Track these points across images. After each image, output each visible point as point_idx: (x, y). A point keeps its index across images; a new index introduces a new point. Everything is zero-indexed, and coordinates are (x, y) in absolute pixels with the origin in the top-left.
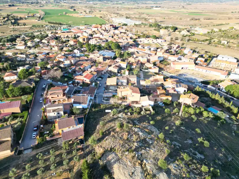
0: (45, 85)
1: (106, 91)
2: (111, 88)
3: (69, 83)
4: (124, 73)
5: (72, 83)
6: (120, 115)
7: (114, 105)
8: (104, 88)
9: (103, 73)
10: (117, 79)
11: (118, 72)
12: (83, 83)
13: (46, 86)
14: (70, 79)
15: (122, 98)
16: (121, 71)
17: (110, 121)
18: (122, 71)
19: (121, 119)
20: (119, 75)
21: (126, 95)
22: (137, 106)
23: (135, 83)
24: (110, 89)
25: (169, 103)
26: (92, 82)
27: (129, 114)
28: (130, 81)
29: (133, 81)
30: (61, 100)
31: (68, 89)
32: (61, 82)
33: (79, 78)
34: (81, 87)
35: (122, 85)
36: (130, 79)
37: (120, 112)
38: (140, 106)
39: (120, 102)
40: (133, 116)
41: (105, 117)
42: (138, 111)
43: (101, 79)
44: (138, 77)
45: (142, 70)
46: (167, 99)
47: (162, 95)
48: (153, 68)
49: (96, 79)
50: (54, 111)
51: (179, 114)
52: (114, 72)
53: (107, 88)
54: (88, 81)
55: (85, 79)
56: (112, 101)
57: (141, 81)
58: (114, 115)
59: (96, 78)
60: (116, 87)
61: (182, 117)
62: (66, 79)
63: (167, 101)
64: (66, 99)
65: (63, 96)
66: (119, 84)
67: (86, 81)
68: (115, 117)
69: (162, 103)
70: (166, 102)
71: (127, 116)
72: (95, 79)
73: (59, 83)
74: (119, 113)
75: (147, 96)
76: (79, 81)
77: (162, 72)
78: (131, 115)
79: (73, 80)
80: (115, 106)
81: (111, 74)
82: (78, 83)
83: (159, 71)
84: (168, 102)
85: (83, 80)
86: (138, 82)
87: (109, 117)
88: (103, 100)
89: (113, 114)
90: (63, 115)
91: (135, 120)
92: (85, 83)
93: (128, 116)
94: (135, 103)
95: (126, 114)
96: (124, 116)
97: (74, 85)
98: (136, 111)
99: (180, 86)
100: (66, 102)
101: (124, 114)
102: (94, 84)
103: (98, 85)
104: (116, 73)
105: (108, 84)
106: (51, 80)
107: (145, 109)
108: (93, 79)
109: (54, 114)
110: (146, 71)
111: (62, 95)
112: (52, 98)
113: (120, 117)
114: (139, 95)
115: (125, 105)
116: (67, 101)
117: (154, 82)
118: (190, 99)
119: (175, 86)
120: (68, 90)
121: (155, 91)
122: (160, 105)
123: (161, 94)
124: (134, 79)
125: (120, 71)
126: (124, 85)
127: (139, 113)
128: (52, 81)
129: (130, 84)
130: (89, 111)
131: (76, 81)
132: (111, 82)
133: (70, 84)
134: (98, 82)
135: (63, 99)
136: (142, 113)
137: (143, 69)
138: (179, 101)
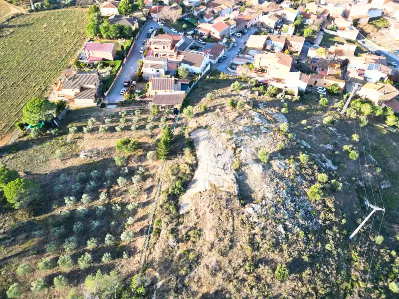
0: (153, 30)
1: (240, 55)
2: (251, 52)
3: (188, 33)
4: (286, 31)
5: (192, 35)
7: (241, 78)
8: (239, 51)
9: (249, 25)
10: (268, 39)
11: (276, 28)
12: (209, 36)
13: (153, 32)
14: (192, 26)
15: (260, 70)
16: (282, 27)
18: (284, 25)
20: (276, 32)
21: (267, 65)
23: (297, 52)
24: (249, 53)
26: (223, 37)
27: (257, 93)
28: (291, 46)
29: (296, 46)
30: (168, 55)
31: (182, 41)
32: (176, 29)
33: (204, 28)
34: (204, 43)
35: (272, 50)
36: (291, 42)
44: (310, 41)
45: (323, 31)
48: (347, 29)
49: (233, 35)
50: (152, 66)
51: (341, 110)
52: (269, 25)
53: (244, 51)
54: (217, 35)
55: (213, 30)
57: (312, 50)
59: (233, 32)
60: (260, 52)
61: (346, 116)
62: (184, 26)
63: (335, 87)
64: (175, 55)
65: (171, 49)
66: (268, 47)
67: (214, 33)
68: (234, 93)
72: (231, 34)
73: (173, 30)
75: (299, 73)
76: (203, 32)
77: (363, 40)
78: (260, 95)
79: (196, 29)
80: (243, 80)
81: (259, 29)
82: (202, 35)
83: (358, 37)
85: (211, 31)
86: (305, 52)
87: (225, 92)
88: (228, 68)
90: (164, 75)
91: (261, 102)
92: (213, 37)
94: (276, 80)
95: (252, 93)
97: (193, 37)
98: (269, 92)
100: (174, 59)
102: (225, 40)
103: (231, 45)
104: (271, 29)
105: (249, 45)
106: (163, 23)
107: (286, 92)
108: (227, 33)
109: (153, 70)
110: (332, 33)
111: (169, 47)
112: (155, 48)
115: (257, 80)
116: (175, 57)
120: (181, 43)
121: (325, 70)
122: (318, 92)
125: (279, 27)
126: (275, 51)
127: (274, 96)
128: (164, 25)
129: (286, 51)
131: (200, 31)
132: (255, 41)
133: (189, 35)
134: (234, 40)
135: (170, 54)
137: (326, 28)
138: (358, 92)
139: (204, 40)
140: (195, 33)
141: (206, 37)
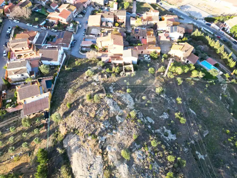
0: (11, 29)
1: (86, 36)
3: (41, 24)
4: (112, 7)
5: (45, 25)
8: (84, 32)
10: (102, 16)
15: (102, 50)
18: (110, 2)
20: (106, 8)
21: (107, 45)
23: (123, 22)
24: (91, 32)
25: (157, 58)
26: (69, 22)
27: (106, 76)
28: (118, 19)
29: (122, 19)
30: (28, 54)
32: (31, 24)
33: (54, 17)
34: (56, 31)
35: (107, 26)
36: (118, 16)
38: (121, 62)
40: (110, 79)
42: (116, 71)
43: (82, 17)
45: (135, 0)
46: (155, 53)
47: (150, 46)
51: (164, 74)
52: (100, 4)
53: (88, 31)
54: (64, 21)
57: (132, 20)
59: (76, 15)
60: (99, 29)
61: (167, 77)
62: (37, 19)
65: (30, 49)
66: (104, 24)
67: (62, 20)
69: (149, 56)
70: (153, 56)
72: (74, 17)
73: (28, 24)
74: (95, 74)
76: (53, 21)
77: (160, 2)
78: (108, 77)
79: (47, 19)
82: (53, 24)
84: (155, 56)
85: (59, 19)
86: (128, 20)
88: (80, 52)
92: (62, 23)
93: (104, 80)
95: (103, 76)
96: (99, 79)
98: (114, 72)
99: (176, 30)
101: (100, 76)
103: (77, 27)
104: (102, 6)
105: (90, 24)
106: (18, 20)
107: (125, 69)
110: (141, 1)
111: (27, 48)
112: (16, 51)
117: (147, 22)
118: (183, 51)
119: (170, 31)
120: (38, 37)
121: (144, 38)
122: (145, 59)
123: (150, 43)
124: (122, 17)
125: (107, 4)
126: (109, 26)
127: (118, 74)
128: (20, 22)
129: (117, 24)
131: (50, 20)
133: (42, 26)
134: (78, 22)
136: (121, 74)
138: (169, 53)
141: (56, 25)
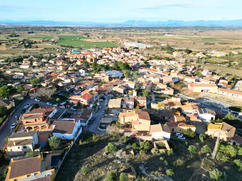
1: (106, 115)
2: (113, 111)
3: (61, 104)
4: (132, 94)
5: (65, 105)
6: (118, 154)
7: (112, 137)
8: (104, 112)
9: (106, 93)
10: (122, 100)
11: (125, 93)
12: (79, 104)
14: (64, 99)
15: (125, 125)
16: (128, 92)
17: (99, 165)
18: (129, 91)
19: (119, 162)
20: (125, 95)
21: (131, 121)
22: (145, 138)
23: (144, 106)
24: (111, 112)
25: (193, 137)
26: (90, 103)
27: (132, 152)
28: (139, 103)
29: (142, 103)
30: (40, 126)
31: (55, 111)
32: (50, 103)
33: (74, 99)
34: (75, 110)
35: (128, 107)
36: (138, 101)
37: (118, 148)
38: (149, 139)
39: (121, 131)
40: (138, 156)
41: (94, 157)
42: (146, 147)
43: (102, 101)
44: (149, 99)
45: (153, 92)
46: (190, 130)
47: (181, 123)
48: (166, 89)
49: (97, 101)
50: (18, 143)
51: (211, 156)
52: (120, 92)
53: (108, 111)
54: (85, 102)
55: (81, 99)
56: (110, 130)
57: (153, 104)
58: (109, 153)
59: (97, 99)
60: (120, 110)
61: (217, 160)
62: (58, 99)
63: (190, 132)
64: (47, 125)
65: (43, 121)
66: (124, 106)
67: (82, 102)
68: (110, 156)
69: (182, 135)
70: (187, 134)
71: (128, 156)
72: (95, 100)
73: (48, 103)
74: (117, 151)
75: (159, 125)
76: (74, 102)
77: (177, 94)
78: (135, 154)
79: (67, 101)
80: (114, 138)
81: (115, 95)
82: (73, 104)
83: (174, 93)
84: (191, 135)
86: (149, 106)
87: (100, 157)
88: (98, 128)
89: (107, 152)
90: (32, 150)
91: (141, 164)
92: (81, 104)
93: (131, 157)
94: (143, 134)
95: (128, 153)
96: (123, 156)
98: (143, 148)
99: (205, 112)
101: (124, 152)
102: (92, 105)
103: (97, 108)
104: (121, 94)
105: (110, 106)
106: (39, 100)
107: (157, 145)
109: (19, 148)
110: (159, 92)
111: (41, 120)
112: (27, 122)
113: (118, 158)
114: (149, 122)
115: (127, 137)
116: (47, 127)
117: (169, 106)
119: (198, 112)
121: (171, 118)
122: (179, 138)
123: (178, 122)
124: (143, 102)
125: (126, 92)
126: (130, 108)
127: (148, 152)
128: (41, 101)
129: (138, 107)
130: (74, 144)
131: (71, 101)
132: (114, 103)
133: (62, 105)
134: (98, 104)
135: (42, 125)
136: (153, 151)
137: (154, 90)
138: (206, 133)
139: (74, 108)
140: (68, 103)
141: (76, 105)
